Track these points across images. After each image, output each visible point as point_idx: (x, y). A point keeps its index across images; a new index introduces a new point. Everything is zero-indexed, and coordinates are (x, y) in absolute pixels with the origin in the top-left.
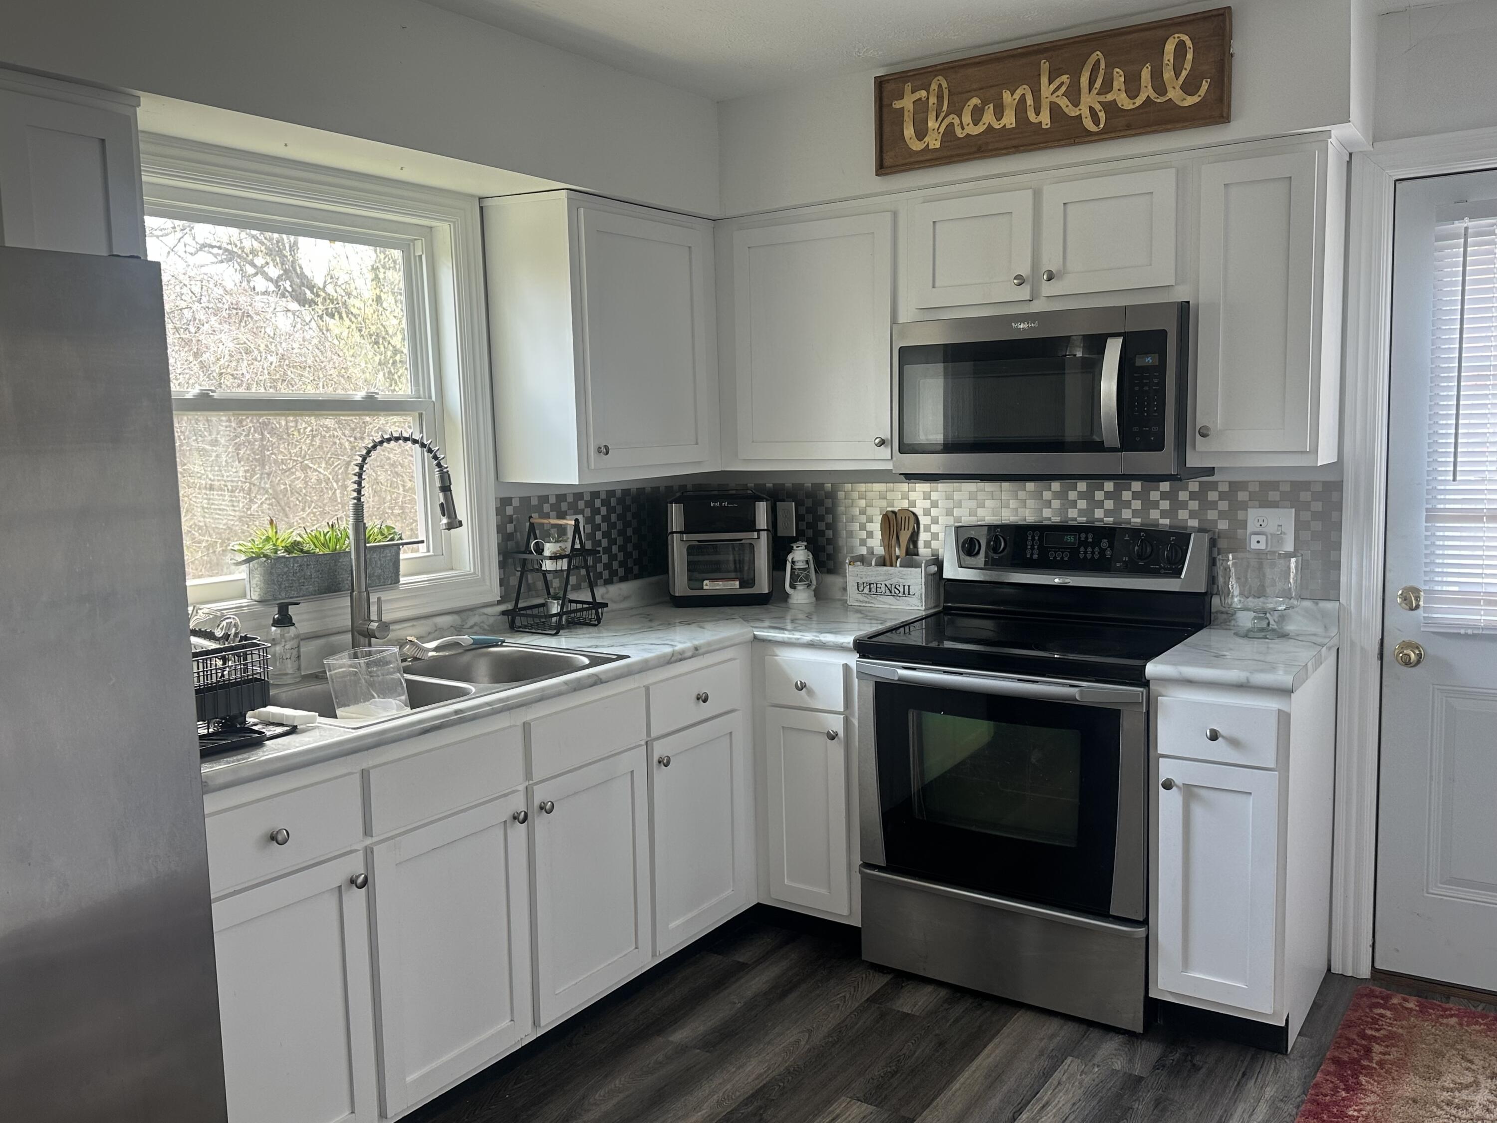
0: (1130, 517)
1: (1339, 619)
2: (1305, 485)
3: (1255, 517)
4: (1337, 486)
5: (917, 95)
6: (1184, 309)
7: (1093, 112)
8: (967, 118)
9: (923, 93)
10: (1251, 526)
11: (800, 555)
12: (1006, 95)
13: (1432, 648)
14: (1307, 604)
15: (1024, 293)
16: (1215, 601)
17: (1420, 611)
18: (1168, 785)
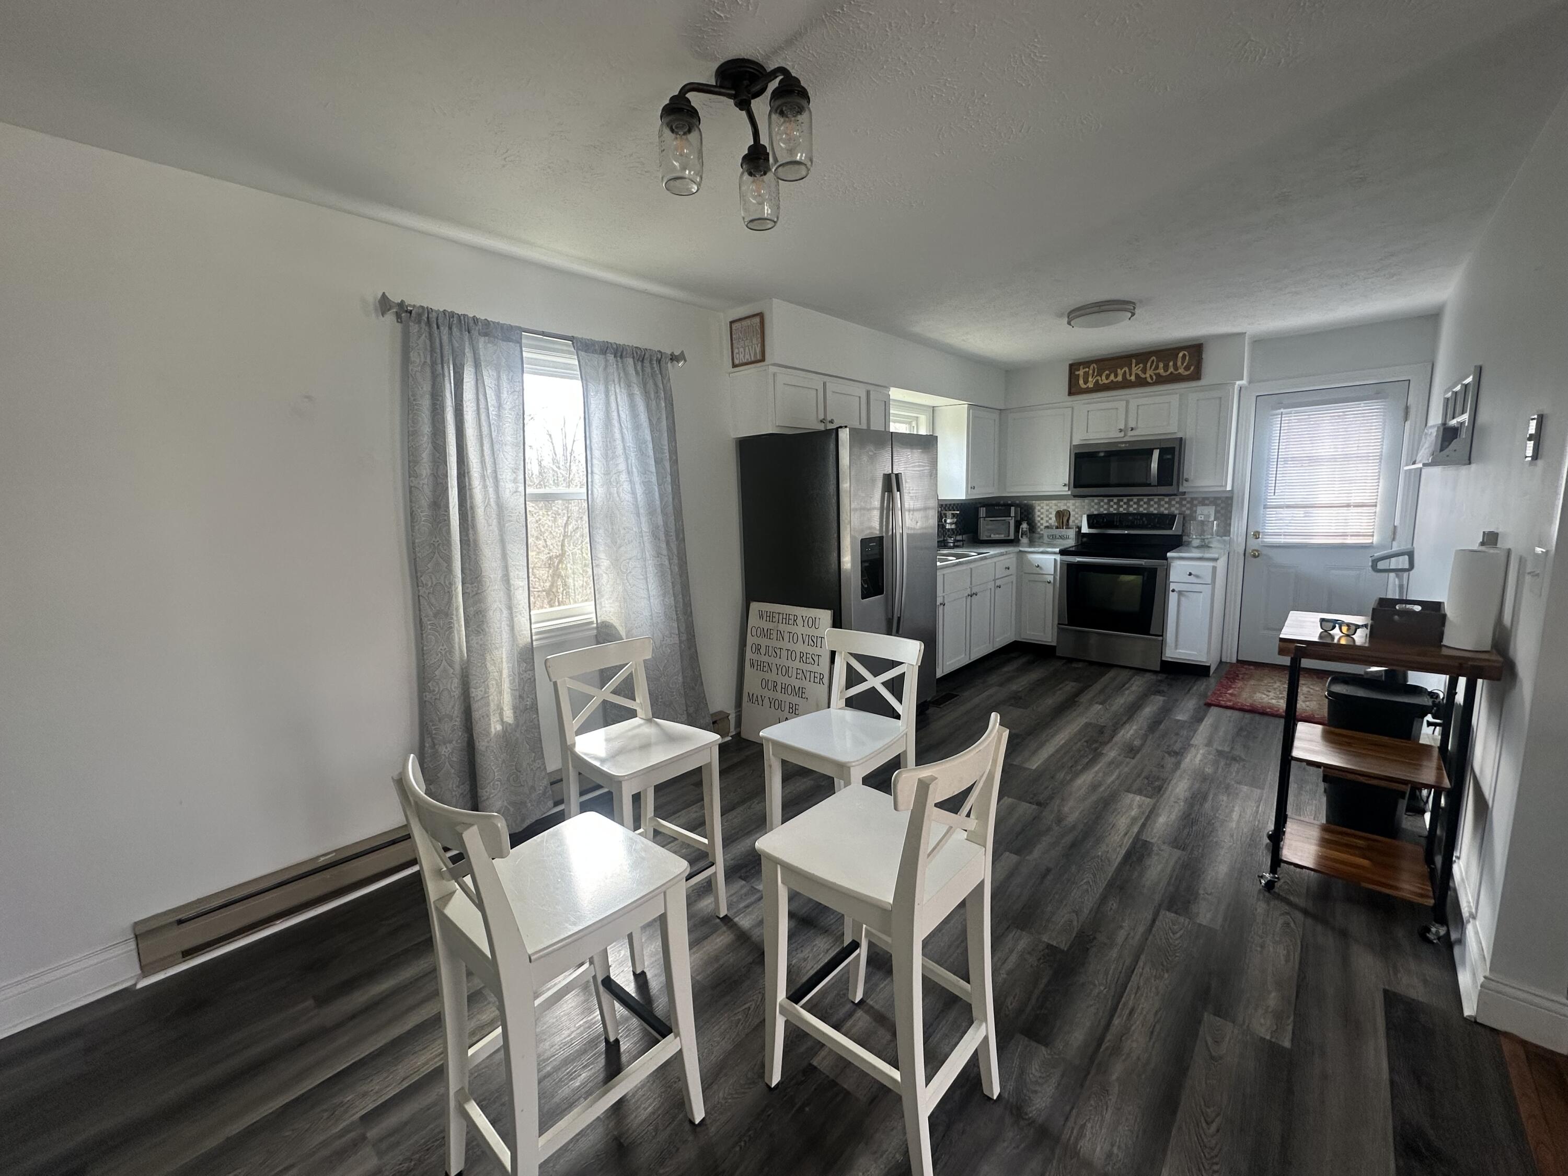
0: (1153, 510)
1: (1230, 542)
2: (1219, 498)
3: (1200, 509)
4: (1231, 498)
5: (1085, 370)
6: (1181, 439)
7: (1151, 376)
8: (1104, 377)
9: (1087, 369)
10: (1199, 512)
11: (1024, 526)
12: (1119, 370)
13: (1265, 551)
14: (1218, 538)
15: (1122, 434)
16: (1184, 537)
17: (1260, 540)
18: (1173, 591)
